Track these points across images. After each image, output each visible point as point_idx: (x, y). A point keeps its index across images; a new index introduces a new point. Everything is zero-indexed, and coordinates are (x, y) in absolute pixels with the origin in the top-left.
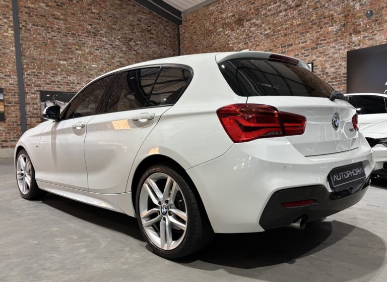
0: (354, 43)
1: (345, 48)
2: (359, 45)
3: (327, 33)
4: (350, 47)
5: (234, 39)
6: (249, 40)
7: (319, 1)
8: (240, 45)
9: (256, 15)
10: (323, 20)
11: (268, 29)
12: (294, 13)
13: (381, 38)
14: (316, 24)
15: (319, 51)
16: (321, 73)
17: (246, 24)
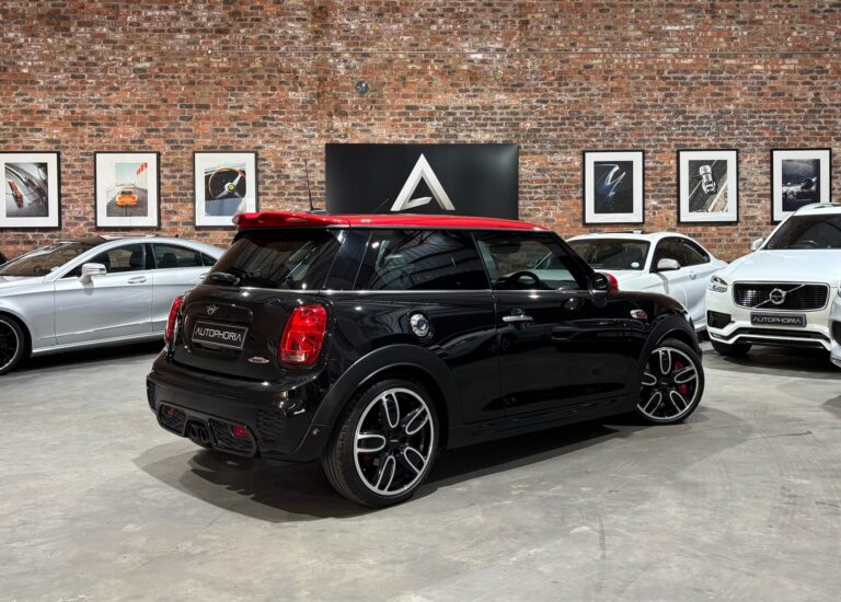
0: (337, 130)
1: (321, 137)
2: (346, 136)
3: (286, 101)
5: (35, 58)
6: (87, 71)
7: (268, 37)
8: (60, 76)
9: (108, 18)
10: (276, 75)
11: (144, 58)
12: (211, 43)
13: (381, 134)
14: (262, 77)
15: (269, 131)
16: (275, 175)
17: (77, 30)
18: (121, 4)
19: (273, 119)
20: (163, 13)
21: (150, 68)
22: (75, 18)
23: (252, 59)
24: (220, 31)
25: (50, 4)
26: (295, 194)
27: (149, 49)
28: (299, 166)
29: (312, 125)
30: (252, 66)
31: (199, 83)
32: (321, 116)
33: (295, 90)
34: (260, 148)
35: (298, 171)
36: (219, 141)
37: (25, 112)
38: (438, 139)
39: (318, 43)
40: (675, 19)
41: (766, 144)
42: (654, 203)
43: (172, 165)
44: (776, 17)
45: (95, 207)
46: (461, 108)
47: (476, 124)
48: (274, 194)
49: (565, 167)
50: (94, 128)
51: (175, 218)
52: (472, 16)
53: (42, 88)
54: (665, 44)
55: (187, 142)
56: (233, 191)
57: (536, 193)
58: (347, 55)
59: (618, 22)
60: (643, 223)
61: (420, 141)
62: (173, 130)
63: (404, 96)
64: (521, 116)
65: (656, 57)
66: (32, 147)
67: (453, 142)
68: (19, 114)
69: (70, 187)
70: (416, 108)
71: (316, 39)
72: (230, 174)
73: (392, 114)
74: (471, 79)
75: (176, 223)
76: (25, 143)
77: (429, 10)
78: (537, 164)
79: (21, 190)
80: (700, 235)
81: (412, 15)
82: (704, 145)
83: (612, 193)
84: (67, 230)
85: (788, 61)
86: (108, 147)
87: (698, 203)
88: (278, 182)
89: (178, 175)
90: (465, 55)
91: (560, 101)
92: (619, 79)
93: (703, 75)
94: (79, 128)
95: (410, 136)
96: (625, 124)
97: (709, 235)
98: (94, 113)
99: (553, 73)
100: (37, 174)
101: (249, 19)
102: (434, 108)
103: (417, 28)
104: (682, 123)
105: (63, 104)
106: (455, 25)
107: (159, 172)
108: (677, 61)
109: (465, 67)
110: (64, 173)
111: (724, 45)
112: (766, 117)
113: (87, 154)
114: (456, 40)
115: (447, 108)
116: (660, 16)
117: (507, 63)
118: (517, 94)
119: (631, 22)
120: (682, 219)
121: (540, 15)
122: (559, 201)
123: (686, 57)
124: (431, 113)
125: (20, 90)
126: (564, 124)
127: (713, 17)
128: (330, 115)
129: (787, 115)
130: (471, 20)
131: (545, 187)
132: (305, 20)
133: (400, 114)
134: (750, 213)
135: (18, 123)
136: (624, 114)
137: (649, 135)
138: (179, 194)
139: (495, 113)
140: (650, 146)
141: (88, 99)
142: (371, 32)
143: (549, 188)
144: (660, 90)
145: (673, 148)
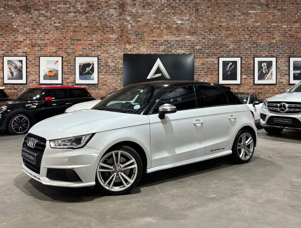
0: (127, 49)
1: (122, 51)
2: (131, 51)
3: (109, 38)
4: (125, 51)
5: (19, 22)
6: (37, 27)
7: (103, 15)
8: (27, 29)
9: (45, 8)
10: (105, 29)
11: (58, 22)
12: (82, 17)
13: (144, 50)
14: (100, 29)
15: (103, 49)
16: (105, 65)
17: (34, 12)
18: (49, 3)
19: (104, 45)
20: (65, 6)
21: (60, 26)
22: (33, 8)
23: (97, 23)
24: (85, 13)
25: (24, 3)
26: (112, 72)
27: (59, 19)
28: (113, 62)
29: (118, 47)
30: (97, 25)
31: (77, 31)
32: (122, 44)
33: (112, 34)
34: (99, 55)
35: (113, 64)
36: (85, 52)
37: (15, 42)
38: (164, 52)
39: (121, 17)
40: (253, 8)
41: (287, 55)
42: (245, 76)
43: (67, 61)
44: (292, 8)
45: (39, 76)
46: (173, 41)
47: (179, 47)
48: (104, 72)
49: (212, 63)
50: (39, 48)
51: (68, 81)
52: (177, 7)
53: (21, 33)
54: (250, 18)
55: (73, 53)
56: (89, 71)
57: (201, 72)
58: (131, 22)
59: (232, 10)
60: (241, 84)
61: (158, 53)
62: (68, 49)
63: (152, 37)
64: (196, 44)
65: (246, 23)
66: (18, 54)
67: (170, 54)
68: (13, 42)
69: (30, 69)
70: (157, 41)
71: (120, 15)
72: (88, 65)
73: (148, 43)
74: (177, 30)
75: (68, 83)
76: (15, 53)
77: (161, 5)
78: (201, 62)
79: (13, 70)
80: (262, 89)
81: (156, 7)
82: (264, 55)
83: (229, 73)
84: (29, 85)
85: (296, 24)
86: (44, 54)
87: (261, 77)
88: (106, 68)
89: (69, 65)
90: (175, 21)
91: (210, 39)
92: (233, 30)
93: (264, 29)
94: (34, 47)
95: (154, 51)
96: (235, 47)
97: (265, 89)
98: (39, 42)
99: (208, 28)
100: (19, 64)
101: (96, 8)
102: (163, 41)
103: (157, 12)
104: (256, 47)
105: (28, 39)
106: (171, 10)
107: (62, 64)
108: (254, 24)
109: (175, 26)
110: (28, 64)
111: (272, 18)
112: (287, 45)
113: (36, 57)
114: (172, 16)
115: (168, 41)
116: (248, 7)
117: (190, 24)
118: (194, 36)
119: (237, 9)
120: (256, 83)
121: (203, 7)
122: (209, 75)
123: (257, 22)
124: (162, 43)
125: (13, 34)
126: (211, 47)
127: (268, 8)
128: (125, 43)
129: (295, 44)
130: (177, 9)
131: (204, 70)
132: (116, 8)
133: (151, 43)
134: (281, 81)
135: (12, 46)
136: (234, 43)
137: (243, 51)
138: (70, 72)
139: (186, 43)
140: (243, 55)
141: (38, 37)
142: (140, 13)
143: (205, 71)
144: (248, 35)
145: (252, 56)
